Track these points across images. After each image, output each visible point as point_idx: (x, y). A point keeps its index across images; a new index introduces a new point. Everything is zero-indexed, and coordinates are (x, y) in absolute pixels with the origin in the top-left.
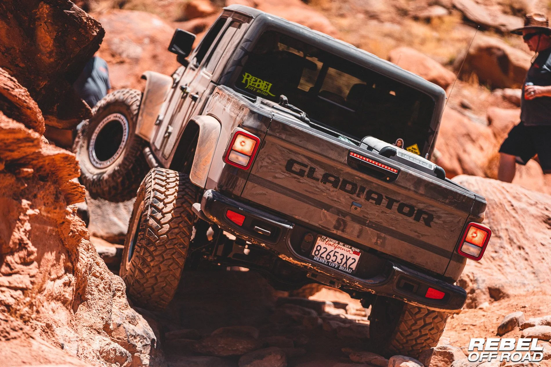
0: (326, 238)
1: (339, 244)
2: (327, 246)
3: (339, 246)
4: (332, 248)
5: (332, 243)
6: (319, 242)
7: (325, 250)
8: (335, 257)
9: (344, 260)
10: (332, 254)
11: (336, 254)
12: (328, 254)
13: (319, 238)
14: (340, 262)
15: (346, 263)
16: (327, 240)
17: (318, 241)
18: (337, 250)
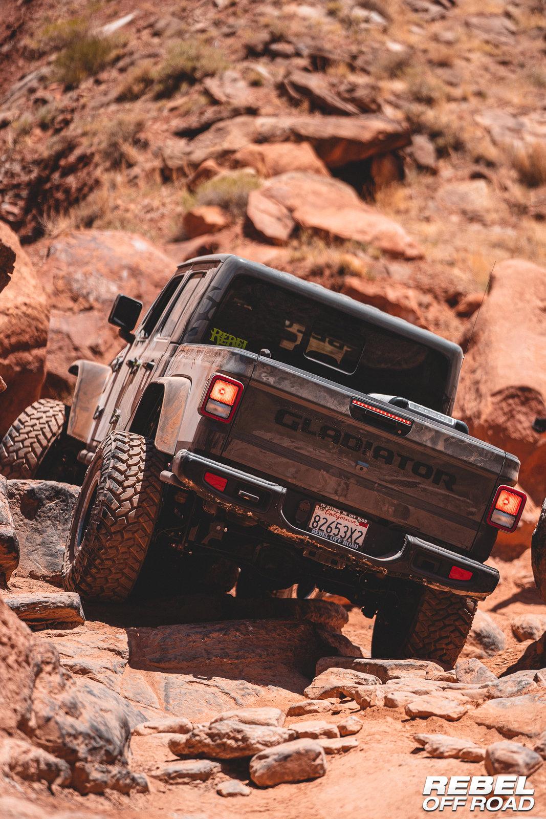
0: (326, 507)
1: (341, 513)
2: (327, 516)
3: (342, 515)
4: (334, 519)
5: (333, 513)
6: (318, 511)
7: (325, 520)
8: (338, 530)
9: (349, 534)
10: (333, 526)
11: (338, 526)
12: (329, 526)
13: (317, 506)
14: (343, 536)
15: (351, 537)
16: (327, 509)
17: (316, 511)
18: (340, 521)
